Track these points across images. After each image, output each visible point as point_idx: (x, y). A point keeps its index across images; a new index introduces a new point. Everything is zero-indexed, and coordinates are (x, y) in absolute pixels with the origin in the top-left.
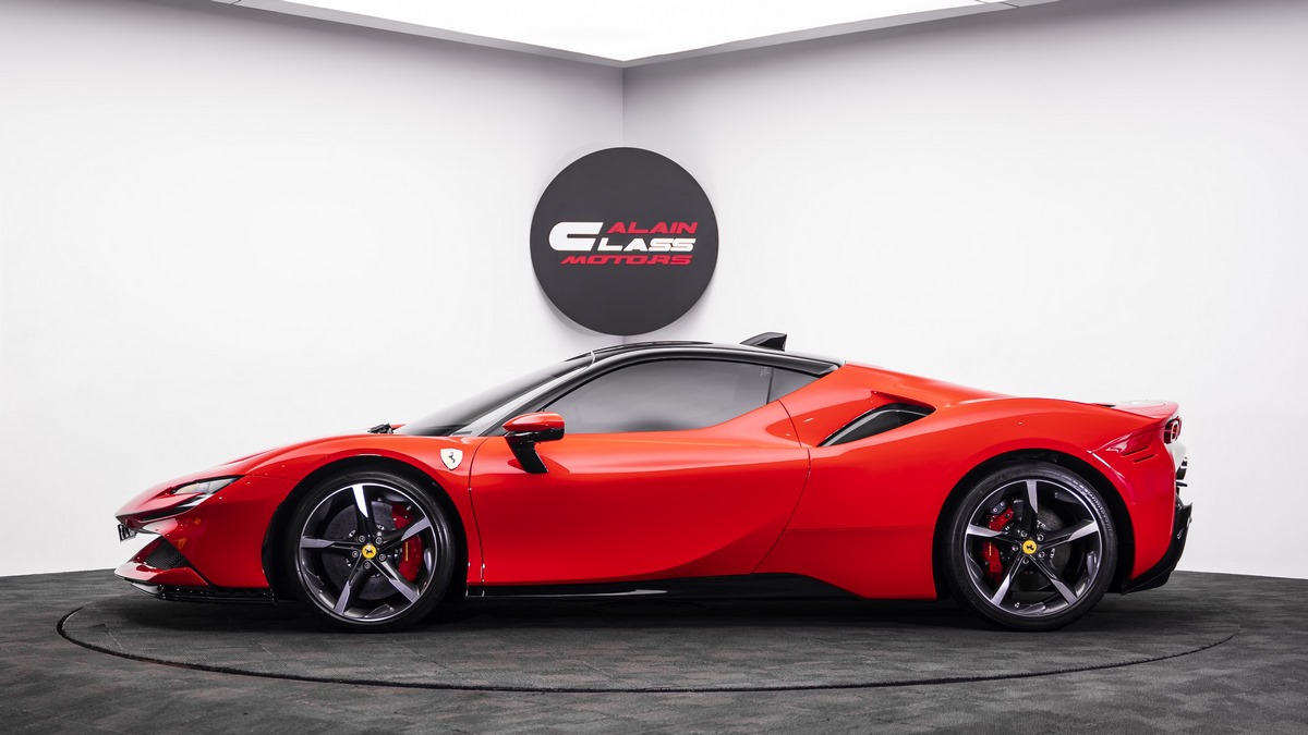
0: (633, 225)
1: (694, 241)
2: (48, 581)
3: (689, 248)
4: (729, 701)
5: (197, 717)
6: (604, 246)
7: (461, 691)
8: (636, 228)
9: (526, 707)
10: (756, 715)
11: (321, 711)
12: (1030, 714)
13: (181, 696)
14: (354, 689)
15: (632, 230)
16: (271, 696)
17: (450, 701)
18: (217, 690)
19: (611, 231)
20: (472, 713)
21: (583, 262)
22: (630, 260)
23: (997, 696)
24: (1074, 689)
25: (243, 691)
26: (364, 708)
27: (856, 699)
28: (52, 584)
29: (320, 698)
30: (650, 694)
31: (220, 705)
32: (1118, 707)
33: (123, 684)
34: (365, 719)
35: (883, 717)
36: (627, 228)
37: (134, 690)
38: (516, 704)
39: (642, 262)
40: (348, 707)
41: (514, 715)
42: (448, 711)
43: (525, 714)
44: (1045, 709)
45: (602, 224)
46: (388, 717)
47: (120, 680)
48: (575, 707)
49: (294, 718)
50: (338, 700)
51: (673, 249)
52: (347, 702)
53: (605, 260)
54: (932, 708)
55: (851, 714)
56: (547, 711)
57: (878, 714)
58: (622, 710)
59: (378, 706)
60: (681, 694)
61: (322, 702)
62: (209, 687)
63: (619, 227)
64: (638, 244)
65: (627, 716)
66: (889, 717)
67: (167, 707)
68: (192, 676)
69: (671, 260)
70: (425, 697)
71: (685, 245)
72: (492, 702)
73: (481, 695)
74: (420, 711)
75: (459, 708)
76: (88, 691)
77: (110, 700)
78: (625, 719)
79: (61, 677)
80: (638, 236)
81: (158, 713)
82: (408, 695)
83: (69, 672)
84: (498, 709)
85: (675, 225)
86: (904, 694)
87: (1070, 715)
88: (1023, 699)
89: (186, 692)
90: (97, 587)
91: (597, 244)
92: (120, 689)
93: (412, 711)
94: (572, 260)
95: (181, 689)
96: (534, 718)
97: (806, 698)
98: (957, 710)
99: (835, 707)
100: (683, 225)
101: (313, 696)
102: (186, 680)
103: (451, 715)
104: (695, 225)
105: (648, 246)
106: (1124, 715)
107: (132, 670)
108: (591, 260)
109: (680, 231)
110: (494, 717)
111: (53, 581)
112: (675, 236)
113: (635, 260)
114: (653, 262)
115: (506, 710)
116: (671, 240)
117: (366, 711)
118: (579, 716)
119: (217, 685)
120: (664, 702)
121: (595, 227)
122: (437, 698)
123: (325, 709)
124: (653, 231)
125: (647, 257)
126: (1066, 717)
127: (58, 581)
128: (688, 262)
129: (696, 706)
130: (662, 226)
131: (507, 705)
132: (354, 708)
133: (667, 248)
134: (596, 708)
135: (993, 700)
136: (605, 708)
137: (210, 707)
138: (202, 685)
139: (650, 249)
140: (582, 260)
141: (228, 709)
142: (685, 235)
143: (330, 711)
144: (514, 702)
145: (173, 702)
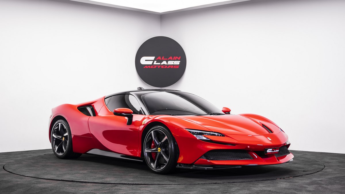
0: (163, 57)
1: (180, 62)
2: (2, 155)
3: (178, 64)
4: (183, 187)
5: (38, 192)
6: (155, 63)
7: (110, 185)
8: (164, 58)
9: (127, 189)
10: (190, 191)
11: (71, 190)
12: (265, 191)
13: (34, 186)
14: (81, 184)
15: (163, 59)
16: (58, 186)
17: (107, 187)
18: (44, 184)
19: (157, 59)
20: (113, 191)
21: (150, 67)
22: (162, 67)
23: (256, 186)
24: (278, 184)
25: (51, 185)
26: (83, 189)
27: (218, 186)
28: (3, 155)
29: (72, 186)
30: (162, 185)
31: (44, 188)
32: (289, 189)
33: (19, 183)
34: (83, 192)
35: (225, 192)
36: (161, 58)
37: (21, 184)
38: (125, 188)
39: (166, 67)
40: (79, 189)
41: (124, 191)
42: (106, 190)
43: (127, 191)
44: (269, 189)
45: (154, 57)
46: (90, 192)
47: (18, 181)
48: (140, 189)
49: (64, 192)
50: (77, 187)
51: (174, 64)
52: (79, 187)
53: (155, 67)
54: (238, 189)
55: (216, 191)
56: (133, 190)
57: (223, 191)
58: (153, 190)
59: (87, 189)
60: (170, 185)
61: (72, 187)
62: (42, 183)
63: (159, 58)
64: (164, 63)
65: (155, 191)
66: (226, 192)
67: (30, 189)
68: (38, 180)
69: (173, 67)
70: (100, 186)
71: (177, 63)
72: (119, 188)
73: (116, 185)
74: (98, 190)
75: (109, 189)
76: (9, 184)
77: (15, 187)
78: (154, 192)
79: (2, 181)
80: (165, 60)
81: (28, 190)
82: (96, 185)
83: (4, 179)
84: (120, 189)
85: (174, 57)
86: (231, 185)
87: (276, 191)
88: (263, 187)
89: (35, 185)
90: (16, 156)
91: (153, 63)
92: (18, 184)
93: (96, 190)
94: (146, 67)
95: (34, 184)
96: (129, 192)
97: (204, 186)
98: (245, 190)
99: (212, 189)
100: (177, 57)
101: (70, 186)
102: (36, 181)
103: (107, 191)
104: (180, 57)
105: (167, 63)
106: (291, 191)
107: (21, 179)
108: (152, 67)
109: (176, 59)
110: (118, 192)
111: (4, 154)
112: (174, 60)
113: (164, 67)
114: (169, 67)
115: (122, 190)
116: (173, 61)
117: (84, 190)
118: (142, 191)
119: (44, 183)
120: (165, 187)
121: (153, 58)
122: (104, 186)
123: (73, 189)
124: (168, 59)
125: (167, 66)
126: (275, 192)
127: (5, 155)
128: (178, 67)
129: (174, 189)
130: (171, 58)
131: (122, 188)
132: (81, 189)
133: (172, 64)
134: (146, 189)
135: (255, 187)
136: (149, 189)
137: (42, 189)
138: (40, 183)
139: (168, 64)
140: (149, 67)
141: (46, 189)
142: (177, 60)
143: (74, 190)
144: (124, 188)
145: (32, 188)
